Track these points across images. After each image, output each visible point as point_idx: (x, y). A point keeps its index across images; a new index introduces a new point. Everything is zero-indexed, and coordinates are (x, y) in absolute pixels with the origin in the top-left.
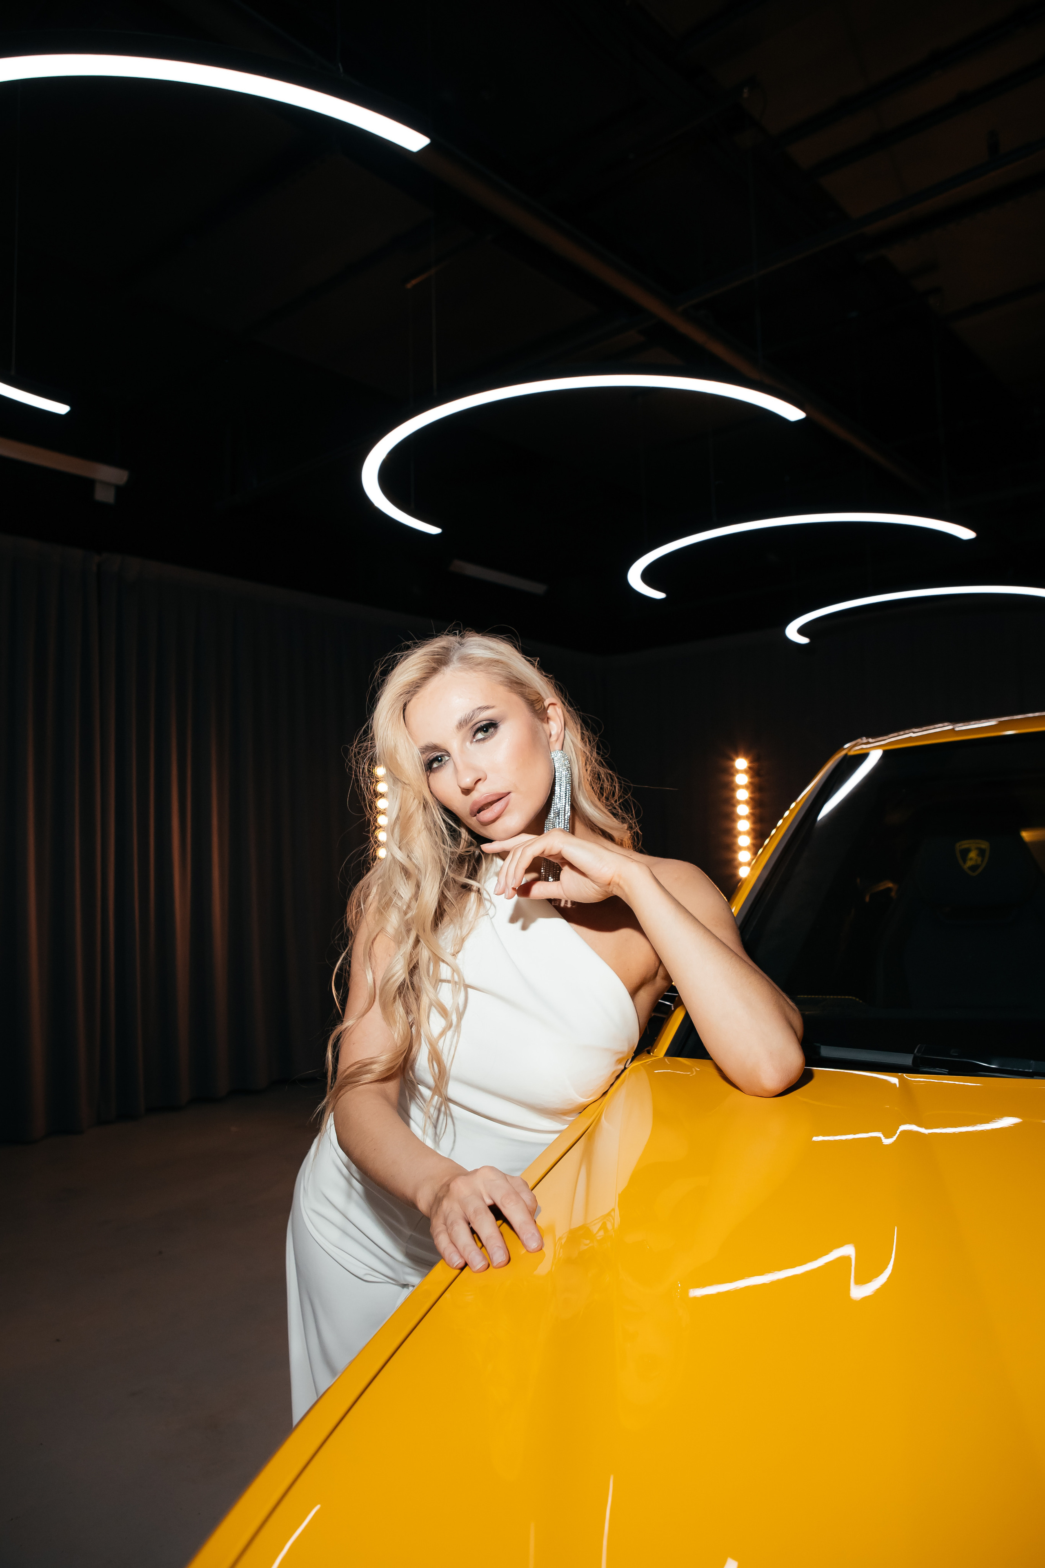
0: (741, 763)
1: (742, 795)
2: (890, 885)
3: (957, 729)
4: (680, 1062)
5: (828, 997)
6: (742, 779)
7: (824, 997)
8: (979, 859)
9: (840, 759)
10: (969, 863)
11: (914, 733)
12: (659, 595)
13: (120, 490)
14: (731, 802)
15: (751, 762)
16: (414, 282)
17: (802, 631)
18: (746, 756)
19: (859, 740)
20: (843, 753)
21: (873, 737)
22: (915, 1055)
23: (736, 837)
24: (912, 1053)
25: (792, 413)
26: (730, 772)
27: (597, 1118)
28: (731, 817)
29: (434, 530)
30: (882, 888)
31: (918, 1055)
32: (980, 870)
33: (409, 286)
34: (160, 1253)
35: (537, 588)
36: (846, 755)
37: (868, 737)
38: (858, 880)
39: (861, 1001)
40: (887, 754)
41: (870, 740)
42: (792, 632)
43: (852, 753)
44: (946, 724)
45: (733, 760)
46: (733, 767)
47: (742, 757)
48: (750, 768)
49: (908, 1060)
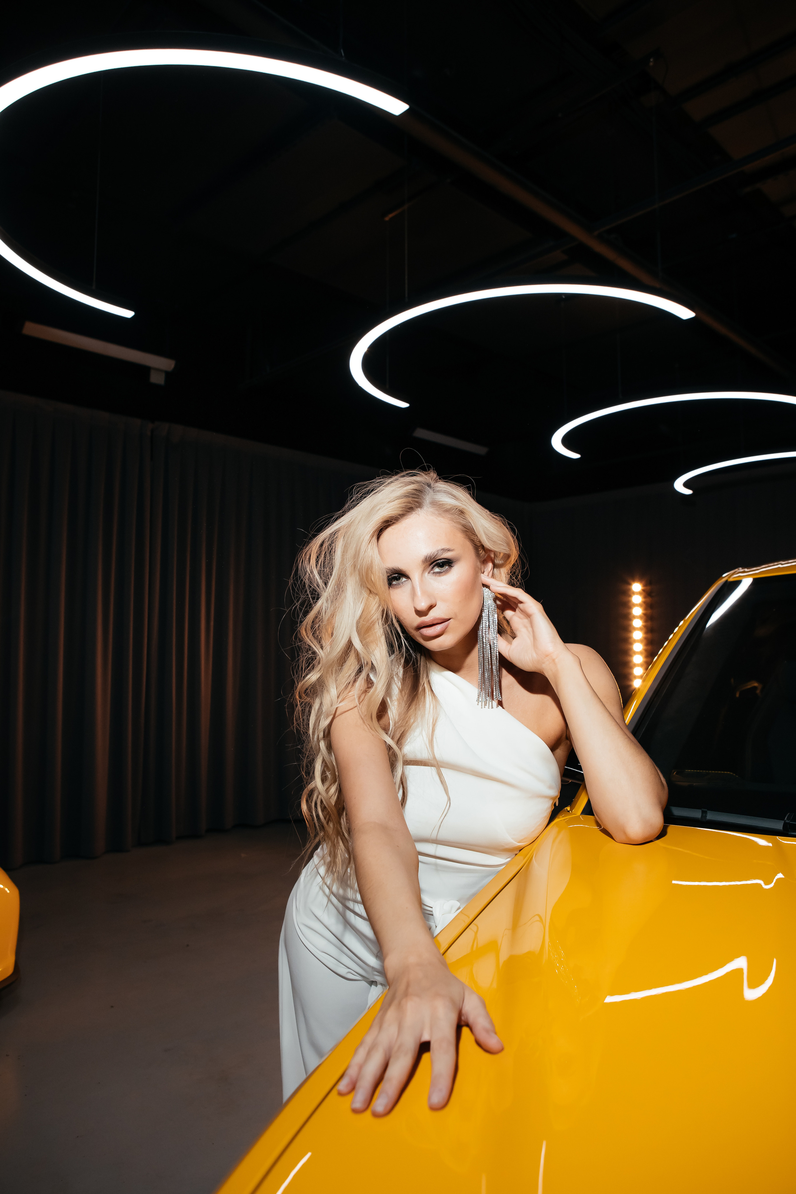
0: (637, 587)
1: (637, 611)
2: (756, 684)
5: (710, 772)
6: (637, 599)
7: (707, 771)
9: (723, 583)
11: (782, 564)
12: (575, 456)
13: (168, 374)
14: (627, 617)
15: (644, 586)
16: (391, 216)
17: (687, 485)
18: (640, 580)
19: (736, 570)
20: (724, 580)
21: (748, 567)
22: (785, 821)
23: (631, 644)
24: (783, 819)
25: (685, 313)
26: (628, 593)
27: (529, 860)
28: (627, 629)
29: (404, 405)
30: (749, 687)
31: (787, 821)
33: (387, 219)
34: (188, 945)
35: (481, 450)
36: (726, 581)
37: (743, 567)
38: (732, 680)
40: (756, 582)
41: (746, 570)
42: (679, 485)
43: (731, 579)
45: (630, 584)
46: (630, 590)
47: (638, 582)
48: (643, 590)
49: (779, 825)
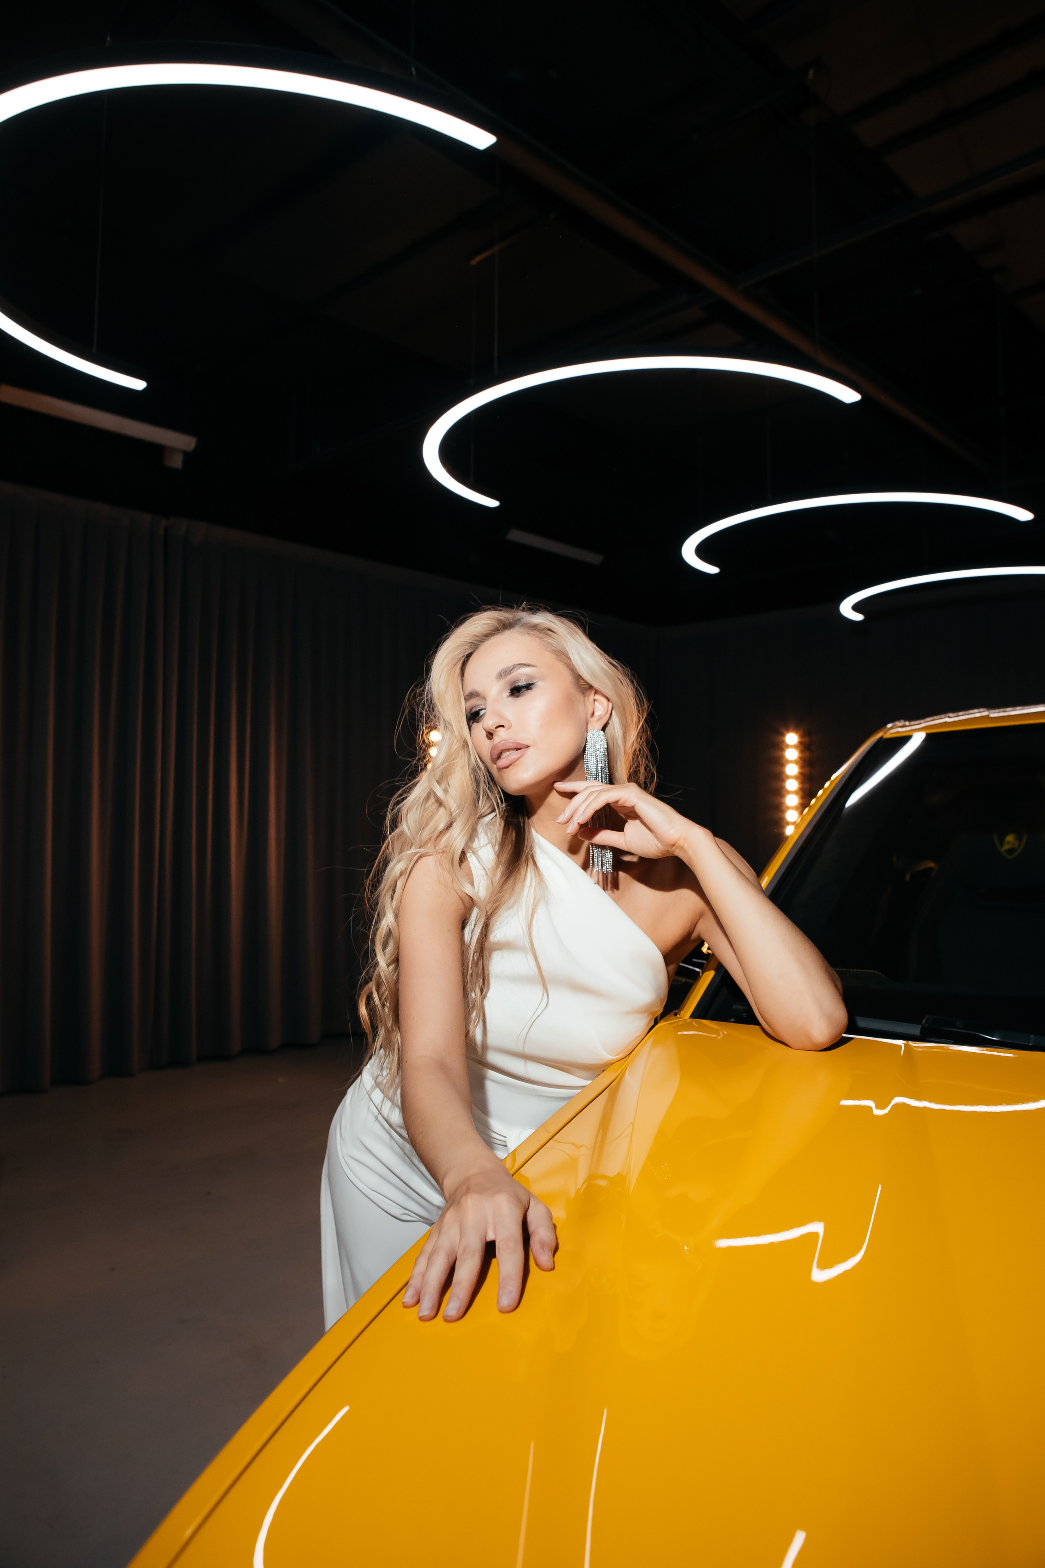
0: (792, 738)
1: (792, 769)
2: (931, 865)
3: (992, 715)
4: (704, 1024)
6: (792, 754)
8: (1017, 843)
9: (877, 741)
10: (1006, 847)
11: (949, 717)
12: (713, 570)
13: (187, 455)
14: (780, 777)
15: (801, 737)
16: (478, 259)
17: (856, 608)
18: (796, 730)
19: (896, 724)
20: (882, 734)
22: (924, 1024)
23: (784, 812)
24: (919, 1023)
25: (848, 395)
26: (780, 746)
28: (779, 792)
29: (492, 503)
30: (922, 868)
31: (926, 1025)
32: (1016, 854)
33: (474, 262)
35: (593, 558)
36: (888, 736)
38: (898, 860)
39: (883, 976)
40: (928, 738)
41: (907, 723)
42: (847, 608)
44: (982, 710)
45: (783, 735)
46: (783, 742)
47: (793, 731)
48: (800, 743)
49: (916, 1030)
